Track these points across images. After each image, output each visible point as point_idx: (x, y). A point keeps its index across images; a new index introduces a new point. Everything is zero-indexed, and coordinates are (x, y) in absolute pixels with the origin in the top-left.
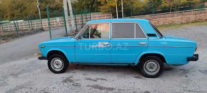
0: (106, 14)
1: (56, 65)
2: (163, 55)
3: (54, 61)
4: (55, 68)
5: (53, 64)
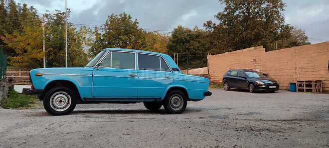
0: (21, 70)
1: (57, 103)
2: (187, 89)
3: (55, 96)
4: (55, 107)
5: (52, 102)
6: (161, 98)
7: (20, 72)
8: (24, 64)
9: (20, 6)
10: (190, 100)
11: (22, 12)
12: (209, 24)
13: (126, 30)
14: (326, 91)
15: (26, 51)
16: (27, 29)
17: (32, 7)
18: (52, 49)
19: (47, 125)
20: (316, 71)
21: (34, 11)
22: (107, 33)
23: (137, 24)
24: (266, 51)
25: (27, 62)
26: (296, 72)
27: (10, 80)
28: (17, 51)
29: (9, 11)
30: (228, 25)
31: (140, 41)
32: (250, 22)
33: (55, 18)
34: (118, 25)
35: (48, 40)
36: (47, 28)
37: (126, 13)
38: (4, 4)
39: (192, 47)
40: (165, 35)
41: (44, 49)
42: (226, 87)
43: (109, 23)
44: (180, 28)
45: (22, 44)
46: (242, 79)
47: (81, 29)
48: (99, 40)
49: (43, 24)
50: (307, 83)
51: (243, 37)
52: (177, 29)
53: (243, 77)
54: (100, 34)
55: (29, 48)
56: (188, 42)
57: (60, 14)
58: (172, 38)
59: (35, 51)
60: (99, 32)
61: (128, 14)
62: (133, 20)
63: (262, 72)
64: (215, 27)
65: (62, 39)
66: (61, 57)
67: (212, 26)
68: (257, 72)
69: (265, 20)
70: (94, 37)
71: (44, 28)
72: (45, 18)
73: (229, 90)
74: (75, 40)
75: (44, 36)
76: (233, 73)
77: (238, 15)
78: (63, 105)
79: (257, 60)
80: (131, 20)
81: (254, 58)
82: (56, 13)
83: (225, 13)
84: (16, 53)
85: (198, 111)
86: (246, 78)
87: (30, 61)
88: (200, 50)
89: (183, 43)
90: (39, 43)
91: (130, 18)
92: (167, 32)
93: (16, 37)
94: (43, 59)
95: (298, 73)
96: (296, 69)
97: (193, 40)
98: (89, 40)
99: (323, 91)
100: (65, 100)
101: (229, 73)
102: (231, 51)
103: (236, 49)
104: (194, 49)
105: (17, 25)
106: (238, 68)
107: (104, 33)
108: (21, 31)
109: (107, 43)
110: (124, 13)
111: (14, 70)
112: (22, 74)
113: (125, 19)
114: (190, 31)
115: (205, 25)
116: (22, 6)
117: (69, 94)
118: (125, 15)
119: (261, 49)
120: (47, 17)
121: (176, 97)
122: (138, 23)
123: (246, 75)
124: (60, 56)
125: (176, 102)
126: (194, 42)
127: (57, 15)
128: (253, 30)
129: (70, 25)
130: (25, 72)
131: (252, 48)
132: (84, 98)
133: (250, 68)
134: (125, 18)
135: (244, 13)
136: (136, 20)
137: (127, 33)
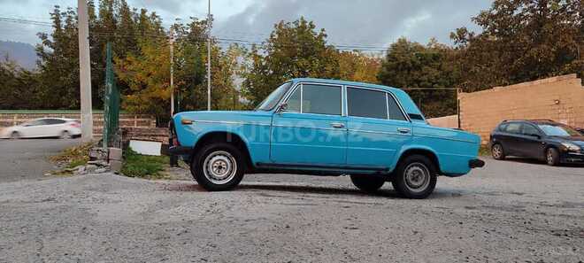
0: (138, 117)
1: (215, 169)
2: (437, 153)
3: (211, 159)
4: (211, 177)
5: (207, 167)
6: (387, 169)
7: (136, 120)
8: (142, 107)
9: (137, 12)
10: (441, 174)
11: (139, 22)
12: (461, 34)
13: (305, 49)
15: (144, 86)
16: (147, 51)
17: (153, 14)
18: (184, 83)
19: (207, 205)
21: (157, 19)
22: (271, 55)
23: (324, 38)
25: (146, 104)
27: (125, 133)
28: (133, 86)
29: (119, 21)
30: (499, 34)
31: (329, 68)
32: (546, 28)
33: (189, 31)
34: (291, 41)
35: (177, 67)
36: (176, 48)
37: (305, 19)
38: (112, 10)
39: (425, 78)
40: (373, 56)
41: (172, 83)
42: (497, 152)
43: (276, 36)
44: (403, 42)
45: (139, 75)
46: (532, 138)
47: (231, 48)
48: (259, 68)
49: (171, 41)
51: (532, 57)
52: (397, 46)
53: (533, 135)
54: (260, 57)
55: (150, 81)
56: (418, 68)
57: (198, 23)
58: (386, 61)
59: (159, 86)
60: (258, 53)
61: (308, 20)
62: (317, 31)
63: (573, 125)
64: (471, 40)
65: (201, 66)
66: (198, 96)
67: (467, 37)
68: (563, 126)
69: (580, 23)
70: (251, 62)
71: (172, 47)
72: (174, 31)
73: (503, 158)
74: (220, 67)
75: (172, 62)
76: (510, 128)
77: (521, 15)
78: (224, 173)
79: (562, 102)
80: (314, 30)
81: (557, 98)
82: (191, 21)
83: (495, 12)
84: (130, 90)
85: (456, 195)
86: (539, 137)
87: (151, 103)
88: (440, 84)
89: (409, 69)
90: (164, 74)
91: (312, 26)
92: (378, 50)
93: (130, 63)
94: (170, 100)
97: (426, 64)
98: (243, 68)
100: (227, 165)
101: (503, 126)
102: (505, 85)
103: (517, 81)
104: (429, 82)
105: (131, 44)
106: (520, 117)
107: (267, 54)
108: (138, 54)
109: (271, 72)
110: (302, 18)
111: (127, 117)
112: (139, 123)
113: (304, 29)
114: (422, 48)
115: (452, 36)
116: (139, 12)
117: (233, 155)
118: (304, 22)
119: (571, 81)
120: (177, 29)
121: (415, 168)
122: (326, 36)
123: (540, 131)
124: (196, 94)
125: (415, 176)
126: (430, 69)
127: (192, 25)
128: (553, 43)
129: (213, 41)
130: (143, 120)
131: (550, 80)
132: (258, 164)
133: (549, 118)
134: (304, 27)
135: (533, 11)
136: (323, 30)
137: (307, 53)
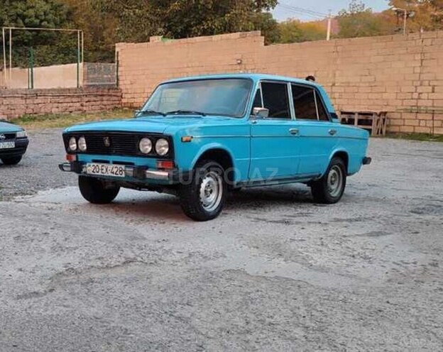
2: (349, 154)
14: (392, 133)
20: (378, 93)
24: (266, 45)
26: (332, 93)
50: (361, 117)
78: (212, 198)
79: (244, 61)
81: (239, 57)
95: (337, 95)
96: (334, 85)
99: (386, 132)
100: (213, 187)
119: (256, 39)
125: (333, 180)
131: (234, 35)
